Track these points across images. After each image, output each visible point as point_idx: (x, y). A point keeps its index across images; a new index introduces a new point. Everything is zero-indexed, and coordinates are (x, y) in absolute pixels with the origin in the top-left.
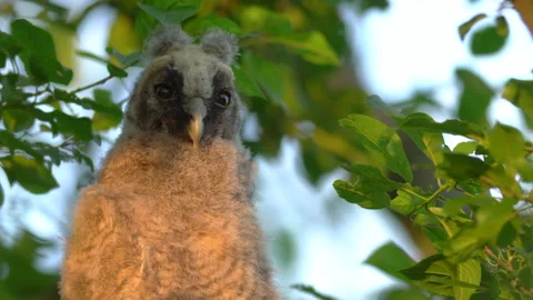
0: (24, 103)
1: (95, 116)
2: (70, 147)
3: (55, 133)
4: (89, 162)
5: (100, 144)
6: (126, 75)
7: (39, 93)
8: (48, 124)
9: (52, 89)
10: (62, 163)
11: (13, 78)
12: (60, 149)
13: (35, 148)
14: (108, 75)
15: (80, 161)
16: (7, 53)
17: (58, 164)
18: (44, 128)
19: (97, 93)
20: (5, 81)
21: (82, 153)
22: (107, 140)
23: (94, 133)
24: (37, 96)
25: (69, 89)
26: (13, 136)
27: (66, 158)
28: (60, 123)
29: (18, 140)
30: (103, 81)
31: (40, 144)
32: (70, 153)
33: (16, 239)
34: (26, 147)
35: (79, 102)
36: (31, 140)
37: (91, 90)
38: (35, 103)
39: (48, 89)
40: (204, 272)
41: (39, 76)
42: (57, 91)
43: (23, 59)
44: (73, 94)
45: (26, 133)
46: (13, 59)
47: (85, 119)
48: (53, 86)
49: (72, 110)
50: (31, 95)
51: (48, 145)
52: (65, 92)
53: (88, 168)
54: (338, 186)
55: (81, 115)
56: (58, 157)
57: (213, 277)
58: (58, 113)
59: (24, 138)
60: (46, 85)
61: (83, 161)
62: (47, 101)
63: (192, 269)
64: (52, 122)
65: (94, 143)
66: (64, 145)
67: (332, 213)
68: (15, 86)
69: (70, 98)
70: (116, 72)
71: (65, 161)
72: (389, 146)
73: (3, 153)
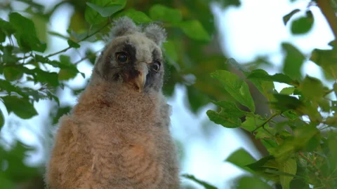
0: (17, 63)
1: (60, 71)
2: (45, 90)
3: (36, 81)
4: (57, 100)
5: (63, 89)
6: (79, 46)
7: (26, 58)
8: (31, 77)
9: (34, 55)
10: (40, 100)
11: (10, 48)
12: (39, 92)
13: (23, 91)
14: (68, 46)
15: (51, 99)
16: (6, 33)
17: (37, 101)
18: (29, 79)
19: (62, 57)
20: (5, 50)
21: (52, 94)
22: (68, 86)
23: (60, 82)
24: (25, 59)
25: (44, 55)
26: (9, 84)
27: (42, 97)
28: (39, 76)
29: (13, 87)
30: (65, 50)
31: (27, 89)
32: (45, 94)
33: (12, 146)
34: (18, 90)
35: (51, 63)
36: (21, 86)
37: (58, 55)
38: (23, 64)
39: (31, 55)
41: (26, 47)
42: (36, 55)
43: (15, 36)
44: (47, 57)
45: (18, 82)
46: (10, 36)
47: (54, 73)
48: (34, 53)
49: (46, 68)
50: (21, 59)
51: (31, 89)
52: (42, 57)
53: (56, 103)
54: (209, 113)
55: (51, 71)
56: (37, 96)
57: (136, 172)
58: (38, 69)
59: (17, 85)
60: (30, 52)
61: (53, 99)
62: (31, 62)
63: (123, 167)
64: (34, 75)
65: (59, 87)
66: (41, 89)
67: (206, 131)
68: (11, 53)
69: (45, 61)
70: (73, 44)
71: (42, 99)
72: (241, 90)
73: (3, 95)
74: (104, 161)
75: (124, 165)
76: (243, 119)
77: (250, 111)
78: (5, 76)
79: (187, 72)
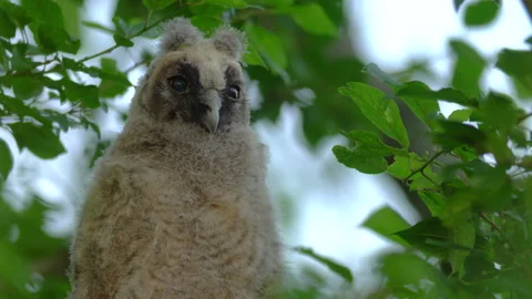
0: (33, 71)
1: (102, 83)
2: (78, 114)
3: (63, 100)
4: (96, 129)
5: (107, 111)
6: (131, 44)
7: (48, 62)
8: (56, 92)
9: (61, 59)
10: (70, 129)
11: (22, 47)
12: (69, 116)
13: (44, 115)
14: (115, 44)
15: (87, 128)
16: (16, 23)
17: (66, 130)
18: (52, 96)
19: (104, 62)
20: (15, 50)
21: (89, 119)
22: (114, 107)
23: (101, 100)
24: (46, 64)
25: (77, 58)
26: (22, 103)
27: (73, 124)
28: (68, 90)
29: (28, 108)
30: (109, 51)
31: (49, 111)
32: (78, 120)
34: (35, 113)
35: (86, 70)
36: (40, 107)
37: (99, 58)
38: (43, 72)
39: (56, 58)
40: (214, 242)
41: (47, 46)
42: (64, 59)
43: (31, 28)
44: (81, 62)
45: (34, 101)
46: (22, 29)
47: (92, 87)
48: (61, 55)
49: (79, 79)
50: (40, 64)
51: (56, 112)
52: (72, 61)
53: (94, 134)
54: (338, 151)
55: (88, 83)
56: (66, 123)
57: (222, 247)
58: (66, 80)
59: (32, 106)
60: (54, 54)
61: (90, 127)
62: (56, 70)
63: (201, 238)
64: (60, 90)
65: (100, 109)
66: (71, 112)
68: (25, 55)
69: (78, 67)
70: (123, 40)
71: (72, 127)
72: (386, 113)
73: (13, 120)
74: (170, 229)
75: (204, 235)
76: (390, 160)
77: (400, 147)
78: (15, 92)
79: (300, 86)
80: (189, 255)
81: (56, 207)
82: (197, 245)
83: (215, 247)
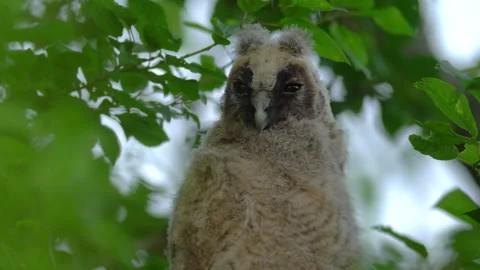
0: (139, 67)
1: (202, 78)
2: (179, 106)
3: (166, 93)
4: (196, 119)
5: (205, 103)
6: (228, 43)
7: (152, 59)
8: (160, 86)
9: (164, 55)
10: (172, 119)
11: (129, 45)
12: (171, 108)
13: (149, 107)
14: (213, 42)
15: (188, 118)
16: (123, 23)
17: (169, 120)
18: (156, 89)
19: (203, 58)
20: (122, 47)
21: (190, 111)
22: (212, 100)
23: (200, 93)
24: (150, 60)
25: (178, 55)
26: (129, 96)
27: (175, 115)
28: (171, 84)
29: (134, 99)
30: (208, 48)
31: (152, 103)
32: (180, 112)
34: (141, 105)
35: (187, 66)
36: (146, 99)
37: (198, 55)
38: (148, 67)
39: (160, 55)
40: (304, 221)
41: (152, 44)
42: (167, 56)
43: (138, 29)
44: (182, 59)
45: (140, 94)
46: (129, 28)
47: (193, 81)
48: (164, 52)
49: (181, 74)
50: (145, 60)
51: (160, 104)
52: (175, 58)
53: (195, 124)
55: (189, 78)
56: (169, 114)
58: (169, 75)
59: (138, 98)
60: (158, 52)
61: (191, 118)
62: (159, 66)
63: (293, 217)
64: (163, 84)
65: (200, 101)
66: (174, 104)
68: (131, 52)
69: (180, 63)
70: (220, 39)
71: (175, 118)
72: (457, 105)
73: (120, 111)
74: (263, 210)
75: (295, 214)
76: (461, 148)
77: (470, 136)
78: (123, 85)
79: (381, 80)
80: (282, 231)
81: (159, 190)
82: (289, 223)
83: (306, 225)
